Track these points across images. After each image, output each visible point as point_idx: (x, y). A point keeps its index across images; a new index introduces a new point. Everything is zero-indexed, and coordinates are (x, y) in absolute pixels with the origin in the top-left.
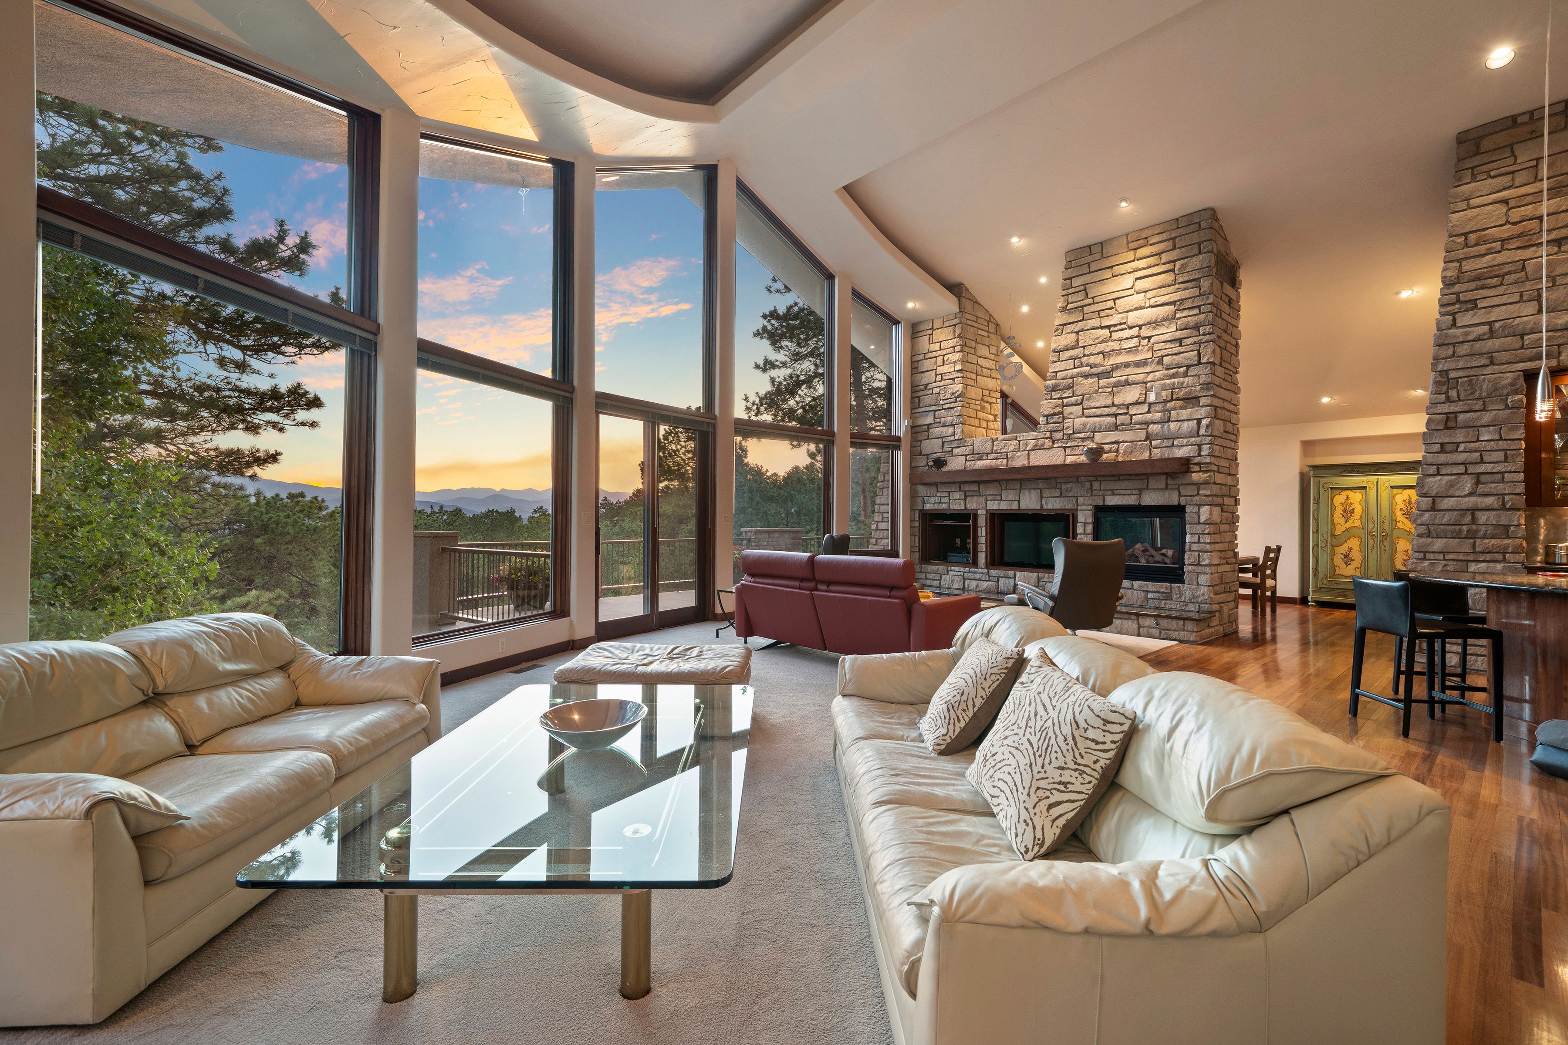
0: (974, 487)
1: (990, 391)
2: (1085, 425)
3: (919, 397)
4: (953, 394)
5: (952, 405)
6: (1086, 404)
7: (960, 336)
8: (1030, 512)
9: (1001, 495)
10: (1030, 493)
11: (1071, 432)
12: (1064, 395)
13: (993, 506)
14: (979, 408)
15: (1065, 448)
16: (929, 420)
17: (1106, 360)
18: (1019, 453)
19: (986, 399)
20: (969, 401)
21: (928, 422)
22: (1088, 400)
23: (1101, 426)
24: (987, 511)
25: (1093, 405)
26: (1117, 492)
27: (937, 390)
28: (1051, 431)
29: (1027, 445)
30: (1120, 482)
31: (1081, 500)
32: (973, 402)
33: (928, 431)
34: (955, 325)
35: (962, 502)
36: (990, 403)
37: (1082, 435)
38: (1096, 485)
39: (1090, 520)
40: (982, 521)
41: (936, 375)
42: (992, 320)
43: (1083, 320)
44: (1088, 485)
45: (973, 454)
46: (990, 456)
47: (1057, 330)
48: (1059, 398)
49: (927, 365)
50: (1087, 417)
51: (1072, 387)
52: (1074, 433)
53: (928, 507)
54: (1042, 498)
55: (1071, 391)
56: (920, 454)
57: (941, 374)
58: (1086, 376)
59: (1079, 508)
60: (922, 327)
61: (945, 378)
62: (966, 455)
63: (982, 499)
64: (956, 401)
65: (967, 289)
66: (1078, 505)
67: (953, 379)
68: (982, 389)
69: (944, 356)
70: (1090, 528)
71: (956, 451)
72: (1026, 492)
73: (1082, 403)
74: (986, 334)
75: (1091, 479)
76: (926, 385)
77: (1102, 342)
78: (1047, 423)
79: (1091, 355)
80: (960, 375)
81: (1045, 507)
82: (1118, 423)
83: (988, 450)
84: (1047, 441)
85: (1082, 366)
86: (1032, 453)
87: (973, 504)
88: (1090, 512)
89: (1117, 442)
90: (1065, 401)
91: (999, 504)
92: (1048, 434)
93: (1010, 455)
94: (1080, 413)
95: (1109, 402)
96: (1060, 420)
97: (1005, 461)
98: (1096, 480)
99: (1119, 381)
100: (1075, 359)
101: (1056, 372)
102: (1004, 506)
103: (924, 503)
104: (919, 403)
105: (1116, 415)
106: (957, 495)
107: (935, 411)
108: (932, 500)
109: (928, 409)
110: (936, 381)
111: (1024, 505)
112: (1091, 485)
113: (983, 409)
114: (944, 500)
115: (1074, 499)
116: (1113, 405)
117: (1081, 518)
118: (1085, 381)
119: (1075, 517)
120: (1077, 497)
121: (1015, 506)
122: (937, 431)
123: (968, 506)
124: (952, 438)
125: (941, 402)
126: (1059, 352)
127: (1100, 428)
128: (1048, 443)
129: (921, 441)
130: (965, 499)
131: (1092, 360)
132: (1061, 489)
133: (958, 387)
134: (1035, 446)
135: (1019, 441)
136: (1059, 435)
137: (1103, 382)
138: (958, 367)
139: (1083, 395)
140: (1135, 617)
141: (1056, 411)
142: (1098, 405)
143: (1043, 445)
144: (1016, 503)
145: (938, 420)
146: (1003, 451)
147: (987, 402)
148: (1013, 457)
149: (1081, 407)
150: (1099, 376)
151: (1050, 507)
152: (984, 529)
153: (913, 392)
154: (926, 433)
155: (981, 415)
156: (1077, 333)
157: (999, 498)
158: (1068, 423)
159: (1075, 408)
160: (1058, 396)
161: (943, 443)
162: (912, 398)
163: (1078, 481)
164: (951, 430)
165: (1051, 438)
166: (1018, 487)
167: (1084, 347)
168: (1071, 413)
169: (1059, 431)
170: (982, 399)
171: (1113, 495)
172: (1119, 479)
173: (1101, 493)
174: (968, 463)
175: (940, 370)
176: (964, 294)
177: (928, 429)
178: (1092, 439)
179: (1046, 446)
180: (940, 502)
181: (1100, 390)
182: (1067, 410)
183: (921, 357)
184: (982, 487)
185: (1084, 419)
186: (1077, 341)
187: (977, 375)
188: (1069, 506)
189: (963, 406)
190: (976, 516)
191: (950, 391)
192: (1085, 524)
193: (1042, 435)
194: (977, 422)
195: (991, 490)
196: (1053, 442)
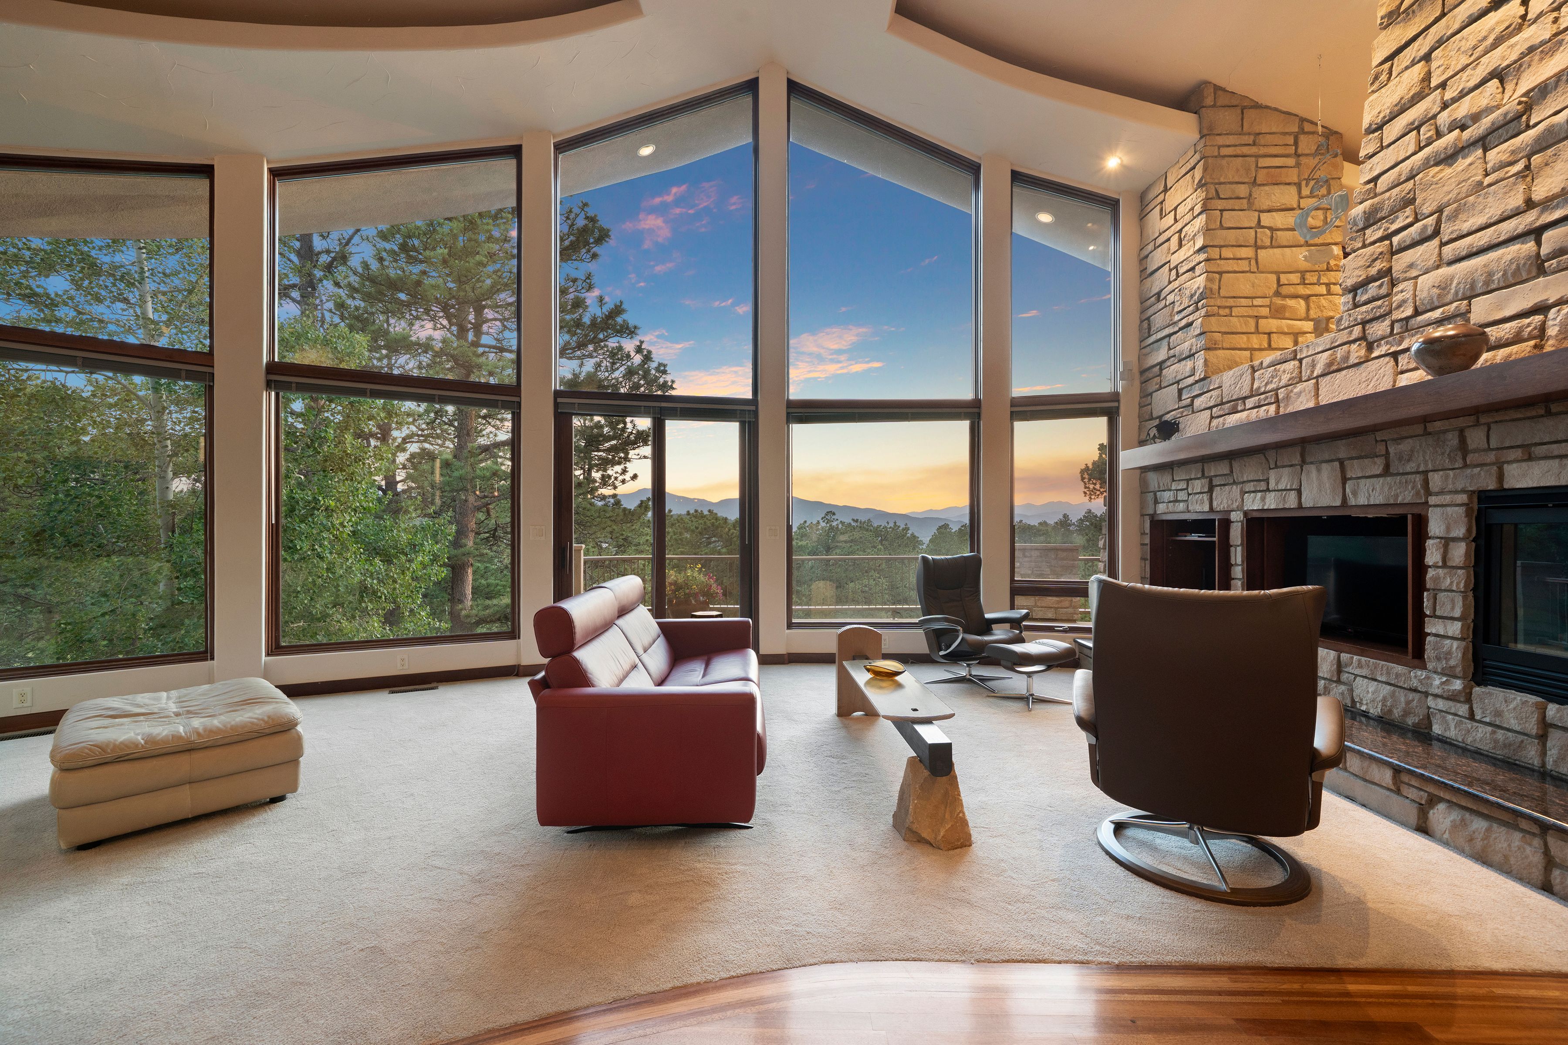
0: (1222, 468)
1: (1303, 273)
2: (1444, 287)
3: (1148, 319)
4: (1192, 296)
5: (1191, 318)
6: (1447, 231)
7: (1201, 185)
8: (1325, 514)
9: (1267, 481)
10: (1319, 470)
11: (1409, 312)
12: (1394, 227)
13: (1253, 503)
14: (1265, 311)
15: (1395, 355)
16: (1162, 354)
17: (1509, 87)
18: (1299, 387)
19: (1284, 290)
20: (1231, 302)
21: (1160, 359)
22: (1454, 217)
23: (1490, 274)
24: (1246, 514)
25: (1466, 227)
26: (1539, 451)
27: (1170, 298)
28: (1364, 323)
29: (1313, 366)
30: (1549, 422)
31: (1436, 480)
32: (1244, 302)
33: (1160, 375)
34: (1194, 168)
35: (1206, 497)
36: (1307, 298)
37: (1437, 314)
38: (1476, 438)
39: (1460, 531)
40: (1236, 534)
41: (1170, 270)
42: (1308, 127)
43: (1443, 15)
44: (1452, 440)
45: (1222, 404)
46: (1250, 403)
47: (1376, 78)
48: (1381, 239)
49: (1158, 257)
50: (1451, 263)
51: (1412, 201)
52: (1417, 313)
53: (1161, 508)
54: (1344, 480)
55: (1409, 211)
56: (1152, 419)
57: (1176, 267)
58: (1449, 158)
59: (1432, 500)
60: (1151, 195)
61: (1181, 271)
62: (1211, 408)
63: (1236, 490)
64: (1197, 309)
65: (1217, 88)
66: (1428, 493)
67: (1192, 269)
68: (1278, 274)
69: (1180, 231)
70: (1459, 553)
71: (1198, 402)
72: (1313, 468)
73: (1437, 232)
74: (1291, 162)
75: (1460, 422)
76: (1159, 294)
77: (1495, 45)
78: (1356, 306)
79: (1463, 95)
80: (1202, 256)
81: (1352, 501)
82: (1545, 250)
83: (1245, 392)
84: (1354, 347)
85: (1439, 135)
86: (1323, 381)
87: (1224, 499)
88: (1461, 510)
89: (1542, 309)
90: (1396, 240)
91: (1263, 499)
92: (1357, 331)
93: (1282, 394)
94: (1435, 257)
95: (1516, 200)
96: (1384, 291)
97: (1272, 409)
98: (1477, 424)
99: (1550, 130)
100: (1418, 128)
101: (1375, 180)
102: (1271, 502)
103: (1156, 502)
104: (1149, 329)
105: (1537, 233)
106: (1198, 485)
107: (1170, 335)
108: (1167, 495)
109: (1160, 335)
110: (1170, 282)
111: (1308, 500)
112: (1463, 441)
113: (1278, 313)
114: (1182, 496)
115: (1418, 478)
116: (1530, 204)
117: (1435, 527)
118: (1448, 171)
119: (1421, 522)
120: (1426, 473)
121: (1291, 501)
122: (1171, 372)
123: (1215, 504)
124: (1191, 380)
125: (1177, 318)
126: (1380, 128)
127: (1487, 283)
128: (1357, 352)
129: (1151, 394)
130: (1211, 491)
131: (1462, 109)
132: (1387, 454)
133: (1200, 282)
134: (1331, 364)
135: (1301, 361)
136: (1379, 329)
137: (1495, 155)
138: (1199, 243)
139: (1440, 210)
140: (1535, 829)
141: (1373, 271)
142: (1481, 220)
143: (1346, 358)
144: (1293, 495)
145: (1172, 352)
146: (1270, 387)
147: (1296, 297)
148: (1287, 397)
149: (1435, 242)
150: (1484, 142)
151: (1362, 500)
152: (1239, 549)
153: (1143, 312)
154: (1157, 379)
155: (1273, 324)
156: (1427, 58)
157: (1263, 485)
158: (1404, 291)
159: (1420, 249)
160: (1380, 234)
161: (1180, 391)
162: (1142, 322)
163: (1426, 433)
164: (1189, 364)
165: (1363, 338)
166: (1297, 460)
167: (1443, 85)
168: (1411, 266)
169: (1382, 317)
170: (1277, 294)
171: (1530, 458)
172: (1549, 413)
173: (1491, 457)
174: (1215, 422)
175: (1175, 259)
176: (1209, 101)
177: (1161, 370)
178: (1464, 315)
179: (1353, 360)
180: (1176, 501)
181: (1487, 181)
182: (1400, 262)
183: (1150, 247)
184: (1236, 465)
185: (1445, 271)
186: (1428, 77)
187: (1257, 247)
188: (1407, 496)
189: (1207, 315)
190: (1226, 524)
191: (1188, 293)
192: (1447, 542)
193: (1343, 337)
194: (1256, 341)
195: (1249, 471)
196: (1370, 347)
